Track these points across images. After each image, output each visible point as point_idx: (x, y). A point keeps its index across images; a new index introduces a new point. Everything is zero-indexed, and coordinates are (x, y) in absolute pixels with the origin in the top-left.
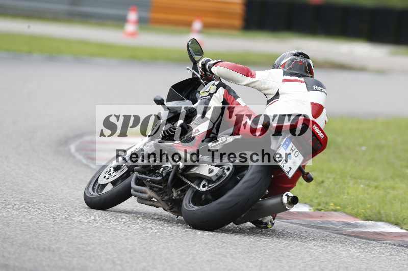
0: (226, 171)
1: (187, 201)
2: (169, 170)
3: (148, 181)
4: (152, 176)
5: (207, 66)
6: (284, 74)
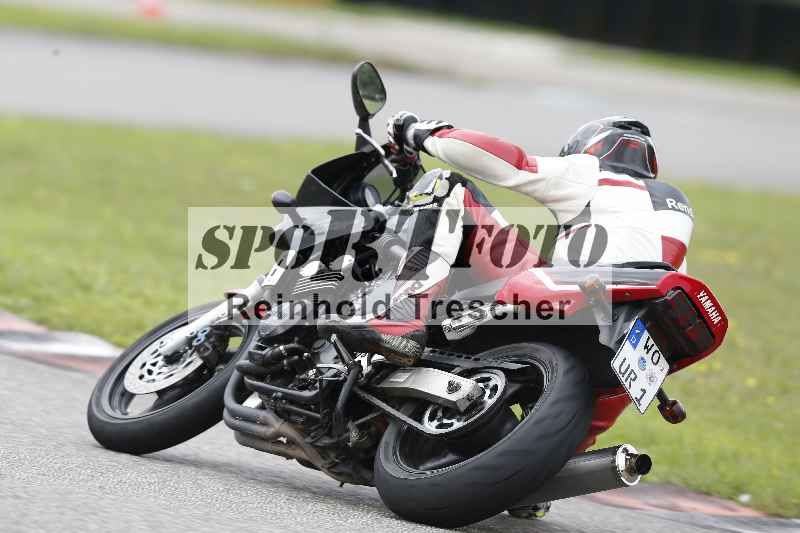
2: (335, 376)
3: (276, 398)
4: (286, 386)
5: (410, 133)
6: (602, 167)
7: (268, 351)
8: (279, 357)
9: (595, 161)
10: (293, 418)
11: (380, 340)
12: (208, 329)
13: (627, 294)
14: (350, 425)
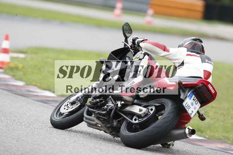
0: (150, 111)
1: (124, 127)
2: (111, 107)
3: (96, 114)
4: (99, 110)
5: (136, 42)
6: (188, 51)
7: (94, 101)
8: (97, 102)
9: (186, 49)
10: (100, 119)
11: (122, 97)
12: (82, 95)
13: (189, 85)
14: (114, 121)
